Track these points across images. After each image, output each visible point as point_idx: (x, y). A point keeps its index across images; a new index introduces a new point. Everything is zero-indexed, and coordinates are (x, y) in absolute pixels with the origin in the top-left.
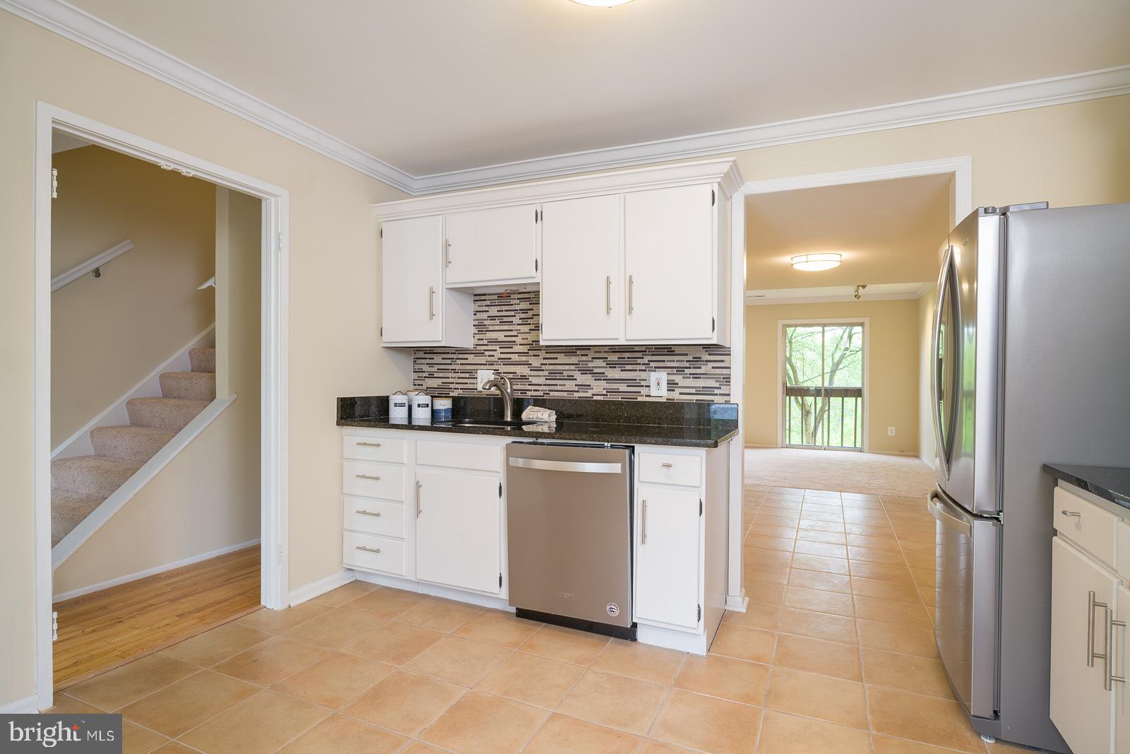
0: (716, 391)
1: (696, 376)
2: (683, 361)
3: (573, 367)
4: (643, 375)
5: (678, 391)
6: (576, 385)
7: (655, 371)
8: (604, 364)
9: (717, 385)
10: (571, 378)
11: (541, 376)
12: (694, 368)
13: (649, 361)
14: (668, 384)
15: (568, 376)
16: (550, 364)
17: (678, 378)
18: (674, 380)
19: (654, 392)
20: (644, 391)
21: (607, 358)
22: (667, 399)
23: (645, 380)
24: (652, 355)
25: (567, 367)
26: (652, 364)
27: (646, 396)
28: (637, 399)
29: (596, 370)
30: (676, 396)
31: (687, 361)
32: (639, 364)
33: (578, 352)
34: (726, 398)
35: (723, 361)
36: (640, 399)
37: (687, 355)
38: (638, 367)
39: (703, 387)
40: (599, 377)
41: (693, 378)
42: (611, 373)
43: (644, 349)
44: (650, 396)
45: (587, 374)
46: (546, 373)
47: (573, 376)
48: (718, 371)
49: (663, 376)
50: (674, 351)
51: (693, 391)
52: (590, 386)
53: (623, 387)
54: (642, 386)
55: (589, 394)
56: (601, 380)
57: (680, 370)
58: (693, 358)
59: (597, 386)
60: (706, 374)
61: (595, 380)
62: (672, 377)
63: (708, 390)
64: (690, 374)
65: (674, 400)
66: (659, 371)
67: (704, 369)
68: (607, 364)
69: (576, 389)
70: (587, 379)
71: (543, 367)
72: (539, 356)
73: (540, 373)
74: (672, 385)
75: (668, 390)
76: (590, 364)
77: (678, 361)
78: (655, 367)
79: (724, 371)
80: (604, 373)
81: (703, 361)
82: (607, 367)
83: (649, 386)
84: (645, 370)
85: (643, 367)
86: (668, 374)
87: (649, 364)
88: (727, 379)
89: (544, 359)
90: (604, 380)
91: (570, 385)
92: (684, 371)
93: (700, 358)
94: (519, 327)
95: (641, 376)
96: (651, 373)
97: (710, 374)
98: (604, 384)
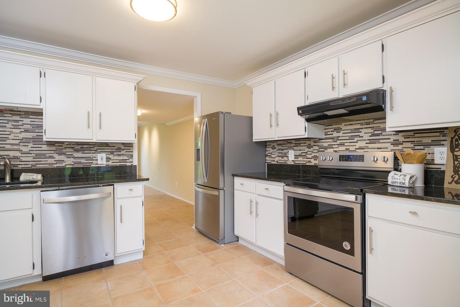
0: (127, 161)
1: (119, 155)
2: (113, 149)
3: (52, 152)
4: (94, 155)
5: (111, 161)
6: (55, 161)
8: (73, 150)
9: (128, 158)
10: (52, 157)
11: (30, 157)
12: (118, 152)
13: (97, 149)
14: (106, 159)
15: (49, 156)
16: (36, 150)
17: (111, 156)
18: (109, 157)
19: (99, 162)
20: (94, 162)
21: (74, 148)
22: (106, 165)
23: (95, 157)
24: (98, 146)
25: (49, 152)
26: (98, 150)
27: (96, 164)
29: (68, 153)
30: (110, 163)
31: (115, 149)
32: (92, 150)
33: (56, 145)
34: (131, 163)
35: (130, 149)
36: (92, 166)
37: (115, 147)
38: (91, 152)
39: (122, 160)
40: (69, 156)
41: (118, 156)
42: (76, 155)
43: (94, 144)
44: (98, 164)
45: (62, 155)
46: (34, 155)
47: (53, 156)
48: (128, 153)
49: (104, 155)
50: (109, 145)
51: (118, 161)
52: (64, 161)
53: (83, 161)
54: (94, 160)
55: (64, 165)
56: (71, 158)
57: (112, 153)
58: (118, 148)
59: (68, 161)
60: (123, 154)
61: (67, 158)
63: (124, 161)
64: (116, 154)
65: (109, 165)
66: (102, 153)
67: (122, 152)
68: (74, 150)
69: (55, 162)
70: (63, 158)
71: (31, 152)
72: (28, 146)
73: (29, 155)
74: (108, 159)
75: (106, 161)
76: (64, 151)
77: (111, 149)
78: (100, 152)
79: (131, 153)
80: (73, 155)
81: (122, 149)
82: (74, 152)
83: (97, 160)
85: (94, 152)
86: (106, 154)
88: (132, 156)
89: (31, 147)
90: (72, 158)
91: (50, 161)
92: (114, 153)
93: (121, 148)
95: (93, 156)
96: (98, 154)
97: (125, 154)
98: (73, 160)
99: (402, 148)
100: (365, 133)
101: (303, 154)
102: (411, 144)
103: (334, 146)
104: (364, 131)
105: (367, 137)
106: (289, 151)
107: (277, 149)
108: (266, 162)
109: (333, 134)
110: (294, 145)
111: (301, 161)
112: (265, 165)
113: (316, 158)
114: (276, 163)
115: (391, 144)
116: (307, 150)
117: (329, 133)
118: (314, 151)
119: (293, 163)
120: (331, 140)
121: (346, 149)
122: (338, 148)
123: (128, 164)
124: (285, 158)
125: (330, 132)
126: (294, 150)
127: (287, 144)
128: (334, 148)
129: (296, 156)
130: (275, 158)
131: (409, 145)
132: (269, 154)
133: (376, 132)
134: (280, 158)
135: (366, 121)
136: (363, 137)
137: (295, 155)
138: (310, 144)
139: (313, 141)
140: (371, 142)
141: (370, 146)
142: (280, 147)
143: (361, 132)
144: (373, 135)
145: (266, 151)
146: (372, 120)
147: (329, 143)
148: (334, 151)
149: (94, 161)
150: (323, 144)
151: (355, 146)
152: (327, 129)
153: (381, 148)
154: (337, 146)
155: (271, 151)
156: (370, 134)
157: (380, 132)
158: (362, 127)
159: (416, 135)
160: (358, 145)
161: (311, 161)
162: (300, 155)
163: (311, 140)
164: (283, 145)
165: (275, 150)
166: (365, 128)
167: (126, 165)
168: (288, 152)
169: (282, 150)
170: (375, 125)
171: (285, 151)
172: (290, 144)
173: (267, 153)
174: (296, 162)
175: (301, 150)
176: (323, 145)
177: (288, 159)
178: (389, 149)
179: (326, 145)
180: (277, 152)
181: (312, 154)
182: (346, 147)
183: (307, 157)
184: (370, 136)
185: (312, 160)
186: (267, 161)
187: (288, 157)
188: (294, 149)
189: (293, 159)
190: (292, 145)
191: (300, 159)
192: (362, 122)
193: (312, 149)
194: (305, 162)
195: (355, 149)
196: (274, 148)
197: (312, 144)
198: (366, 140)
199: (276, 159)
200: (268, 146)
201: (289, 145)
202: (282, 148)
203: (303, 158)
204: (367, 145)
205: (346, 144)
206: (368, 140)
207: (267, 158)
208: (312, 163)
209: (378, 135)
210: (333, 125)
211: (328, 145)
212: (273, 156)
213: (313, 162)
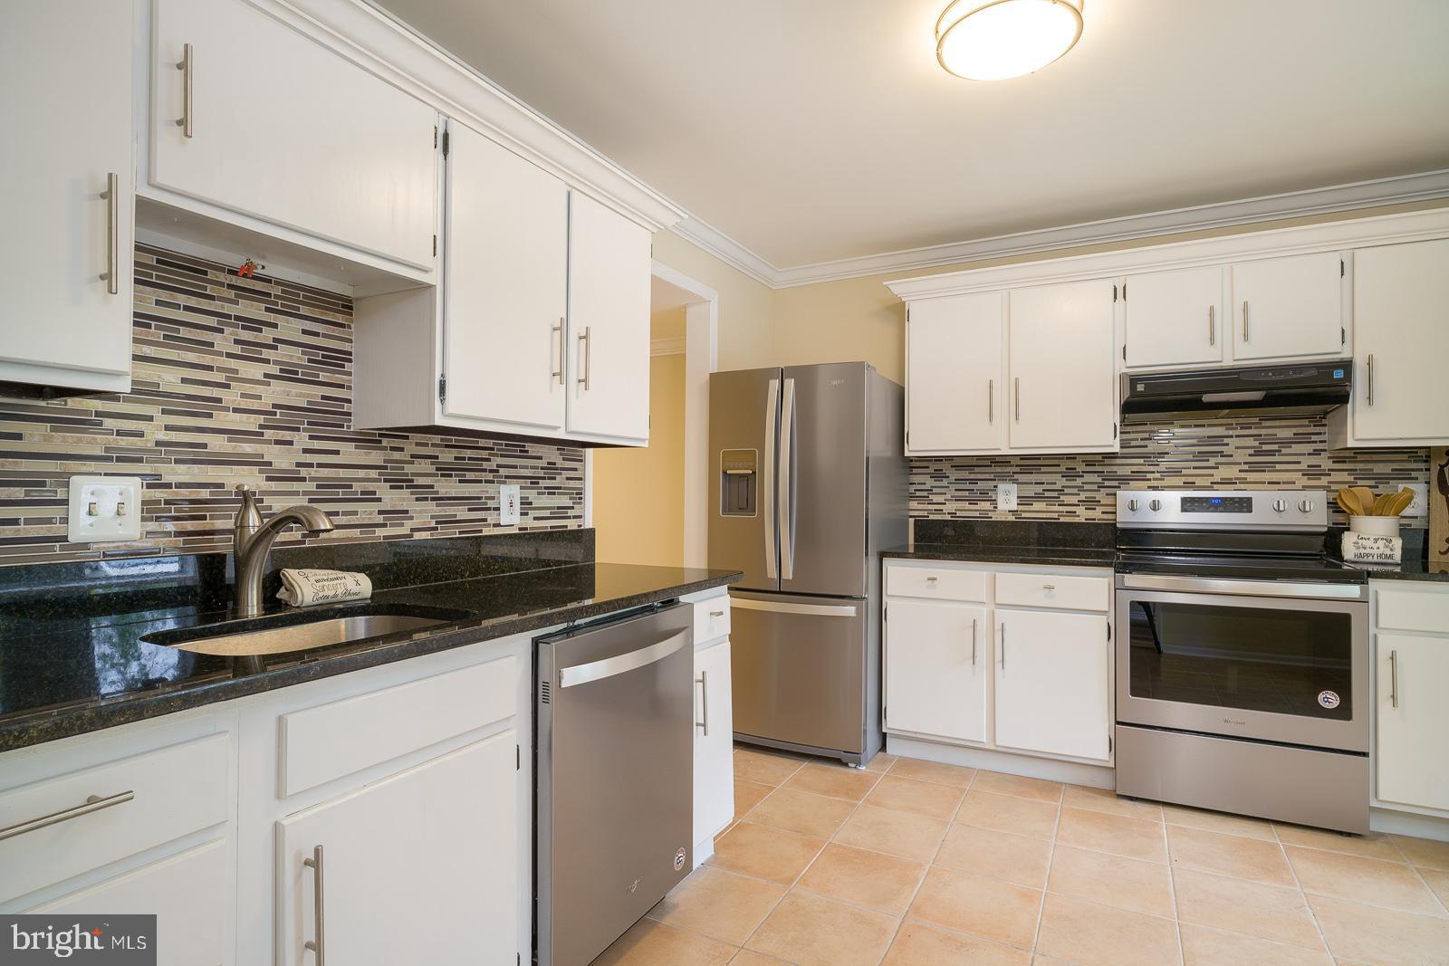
0: (570, 513)
1: (552, 491)
3: (373, 474)
4: (490, 489)
5: (532, 514)
6: (380, 512)
7: (505, 483)
8: (433, 469)
9: (570, 503)
10: (369, 497)
11: (297, 493)
12: (548, 478)
13: (497, 466)
14: (521, 504)
15: (362, 493)
16: (320, 465)
17: (532, 495)
18: (528, 498)
19: (504, 516)
20: (491, 517)
21: (437, 457)
22: (520, 529)
23: (493, 498)
24: (502, 456)
25: (361, 473)
26: (503, 471)
27: (495, 525)
28: (481, 531)
29: (420, 481)
30: (530, 523)
31: (541, 468)
32: (485, 470)
33: (385, 442)
34: (578, 521)
35: (577, 470)
36: (487, 532)
37: (541, 458)
38: (483, 476)
39: (558, 508)
40: (425, 494)
41: (548, 493)
42: (443, 487)
44: (499, 525)
45: (401, 487)
46: (311, 486)
47: (374, 493)
48: (572, 484)
49: (516, 491)
51: (548, 513)
52: (407, 512)
53: (462, 512)
54: (489, 509)
55: (405, 530)
56: (426, 499)
57: (535, 482)
58: (548, 463)
59: (421, 512)
60: (560, 488)
61: (416, 500)
62: (527, 493)
63: (561, 513)
64: (545, 488)
65: (526, 529)
66: (510, 483)
67: (558, 481)
68: (437, 469)
69: (380, 519)
70: (393, 498)
71: (304, 472)
72: (291, 443)
73: (296, 486)
74: (525, 506)
75: (521, 514)
76: (408, 469)
77: (531, 467)
78: (507, 477)
79: (578, 484)
80: (432, 487)
82: (436, 475)
83: (498, 509)
84: (493, 482)
85: (490, 476)
86: (522, 488)
87: (497, 471)
88: (579, 495)
89: (306, 451)
90: (433, 499)
91: (367, 512)
92: (538, 483)
94: (233, 363)
95: (487, 492)
96: (502, 486)
97: (565, 488)
98: (431, 507)
99: (1329, 482)
100: (1237, 448)
101: (1047, 494)
102: (1349, 474)
103: (1149, 476)
104: (1233, 442)
105: (1242, 456)
106: (1000, 486)
107: (952, 478)
108: (911, 517)
109: (1146, 446)
110: (1018, 469)
111: (1040, 511)
112: (907, 523)
113: (1091, 503)
114: (948, 517)
115: (1303, 475)
116: (1061, 482)
117: (1133, 443)
118: (1086, 487)
119: (1012, 518)
120: (1142, 461)
121: (1184, 483)
122: (1163, 479)
123: (572, 525)
124: (987, 505)
125: (1137, 439)
126: (1018, 483)
127: (991, 466)
128: (1150, 480)
129: (1023, 500)
130: (945, 504)
131: (1345, 477)
132: (918, 494)
133: (1265, 447)
134: (966, 505)
135: (1241, 421)
136: (1232, 456)
137: (1018, 497)
138: (1075, 469)
139: (1083, 461)
140: (1254, 467)
141: (1251, 476)
142: (965, 474)
143: (1227, 445)
144: (1258, 453)
145: (911, 484)
146: (1256, 420)
147: (1135, 469)
148: (1149, 487)
149: (491, 515)
150: (1115, 468)
151: (1213, 475)
152: (1129, 433)
153: (1279, 483)
154: (1158, 475)
155: (930, 482)
156: (1252, 451)
157: (1275, 447)
158: (1231, 433)
159: (1360, 457)
160: (1218, 475)
161: (1075, 512)
162: (1039, 497)
163: (1075, 458)
164: (976, 470)
165: (945, 483)
166: (1237, 436)
167: (566, 526)
168: (996, 487)
169: (974, 482)
170: (1263, 432)
171: (981, 485)
172: (1003, 466)
173: (912, 489)
174: (1024, 515)
175: (1043, 483)
176: (1116, 472)
177: (996, 508)
178: (1299, 485)
179: (1126, 471)
180: (953, 487)
181: (1079, 494)
182: (1184, 479)
183: (1063, 501)
184: (1250, 455)
185: (1081, 510)
186: (912, 513)
187: (995, 500)
188: (1015, 481)
189: (1015, 507)
190: (1008, 469)
191: (1037, 506)
192: (1229, 421)
193: (1079, 481)
194: (1056, 515)
195: (1212, 483)
196: (938, 475)
197: (1081, 468)
198: (1241, 463)
199: (950, 507)
200: (915, 471)
201: (998, 470)
202: (972, 476)
203: (1047, 505)
204: (1243, 475)
205: (1184, 472)
206: (1245, 463)
207: (914, 505)
208: (1079, 516)
209: (1272, 453)
210: (1146, 424)
211: (1132, 472)
212: (935, 498)
213: (1082, 515)
